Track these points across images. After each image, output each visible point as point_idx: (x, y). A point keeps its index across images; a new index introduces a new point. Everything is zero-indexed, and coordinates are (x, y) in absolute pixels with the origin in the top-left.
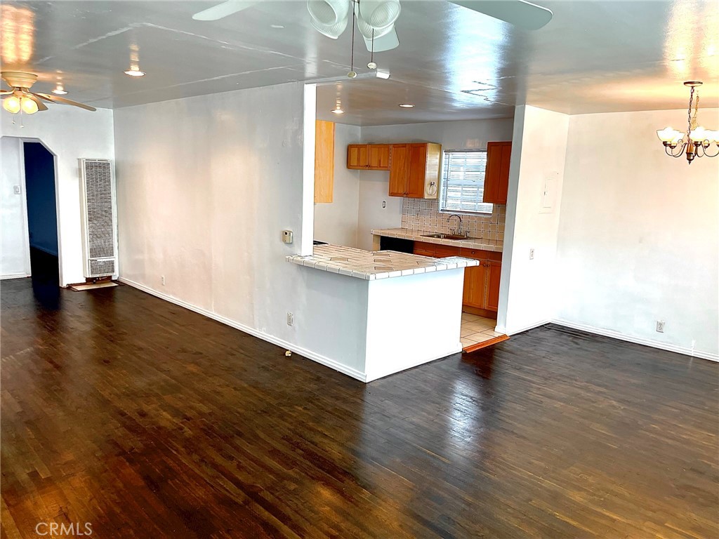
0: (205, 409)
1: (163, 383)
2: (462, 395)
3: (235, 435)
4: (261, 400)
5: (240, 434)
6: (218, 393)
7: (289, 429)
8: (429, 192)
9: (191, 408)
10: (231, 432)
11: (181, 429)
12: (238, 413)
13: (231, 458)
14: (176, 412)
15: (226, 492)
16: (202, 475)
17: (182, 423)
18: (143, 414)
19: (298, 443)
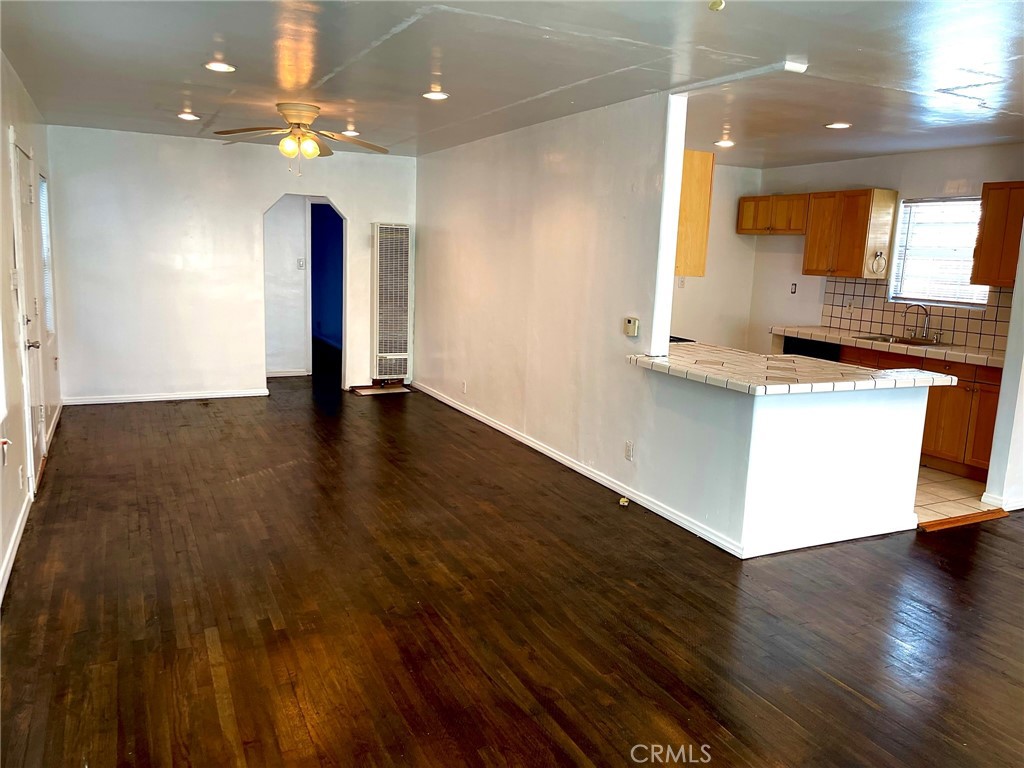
0: (495, 566)
1: (444, 524)
2: (913, 599)
3: (533, 610)
4: (577, 564)
5: (539, 609)
6: (516, 545)
7: (613, 613)
8: (871, 268)
9: (478, 562)
10: (527, 605)
11: (459, 589)
12: (541, 578)
13: (522, 643)
14: (456, 565)
15: (508, 691)
16: (478, 660)
17: (462, 582)
18: (413, 562)
19: (623, 636)
